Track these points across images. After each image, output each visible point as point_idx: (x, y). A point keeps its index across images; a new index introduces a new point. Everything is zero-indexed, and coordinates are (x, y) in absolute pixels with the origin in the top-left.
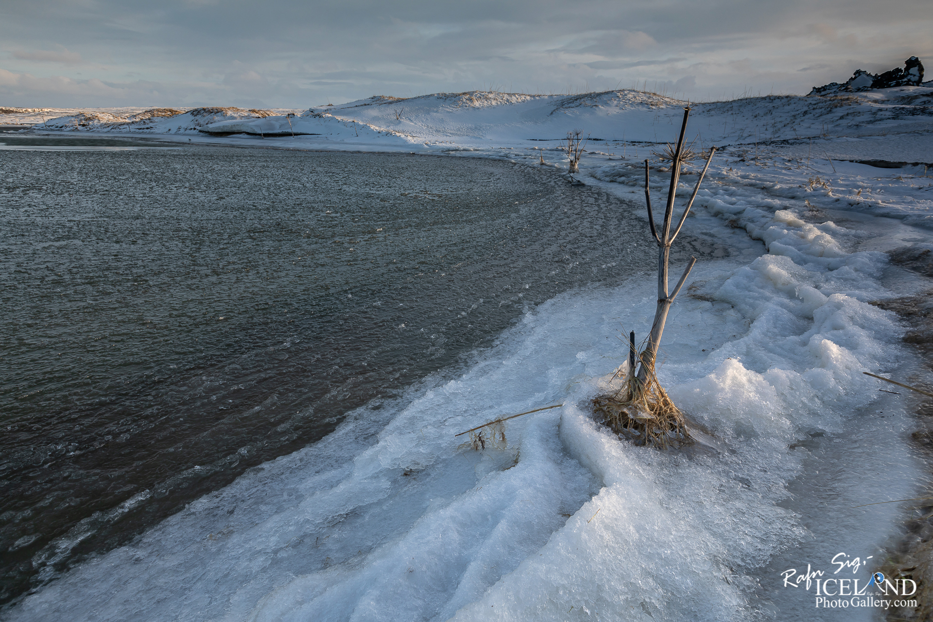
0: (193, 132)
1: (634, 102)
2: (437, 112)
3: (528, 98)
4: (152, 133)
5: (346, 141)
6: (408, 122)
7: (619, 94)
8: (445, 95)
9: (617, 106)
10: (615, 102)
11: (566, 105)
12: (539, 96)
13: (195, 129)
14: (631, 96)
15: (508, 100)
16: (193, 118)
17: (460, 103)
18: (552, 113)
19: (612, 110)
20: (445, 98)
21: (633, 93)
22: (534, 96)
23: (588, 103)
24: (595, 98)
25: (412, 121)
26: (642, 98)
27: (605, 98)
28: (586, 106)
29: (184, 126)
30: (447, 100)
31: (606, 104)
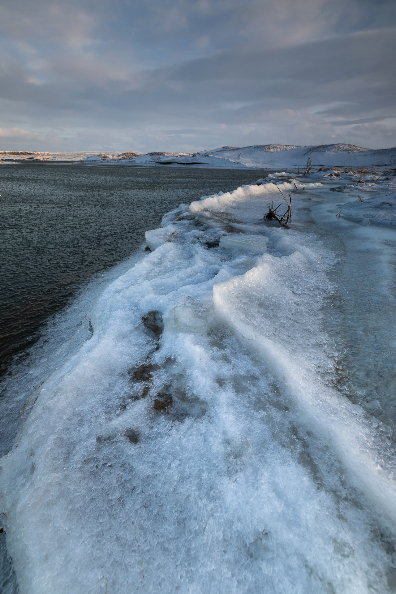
0: (152, 162)
1: (342, 150)
2: (255, 154)
3: (295, 147)
4: (135, 163)
5: (221, 166)
6: (243, 158)
7: (336, 146)
8: (257, 146)
9: (334, 151)
10: (334, 150)
11: (312, 151)
12: (300, 146)
13: (153, 161)
14: (341, 147)
15: (285, 148)
16: (151, 157)
17: (264, 150)
18: (305, 155)
19: (331, 153)
20: (257, 147)
21: (343, 145)
22: (297, 147)
23: (322, 150)
24: (325, 148)
25: (244, 158)
26: (347, 147)
27: (329, 147)
28: (320, 151)
29: (148, 160)
30: (259, 149)
31: (329, 150)
